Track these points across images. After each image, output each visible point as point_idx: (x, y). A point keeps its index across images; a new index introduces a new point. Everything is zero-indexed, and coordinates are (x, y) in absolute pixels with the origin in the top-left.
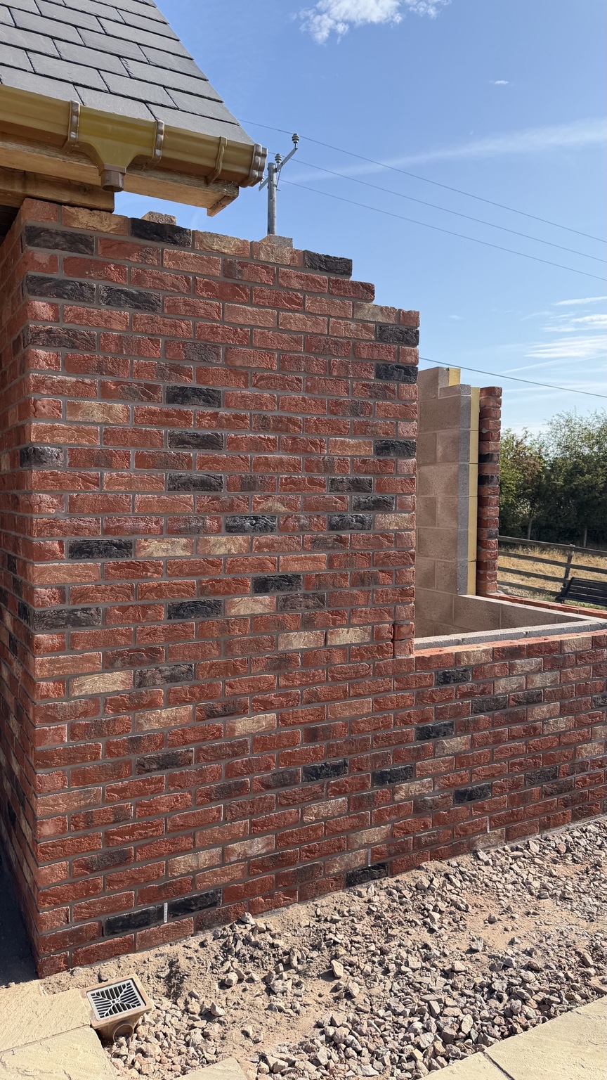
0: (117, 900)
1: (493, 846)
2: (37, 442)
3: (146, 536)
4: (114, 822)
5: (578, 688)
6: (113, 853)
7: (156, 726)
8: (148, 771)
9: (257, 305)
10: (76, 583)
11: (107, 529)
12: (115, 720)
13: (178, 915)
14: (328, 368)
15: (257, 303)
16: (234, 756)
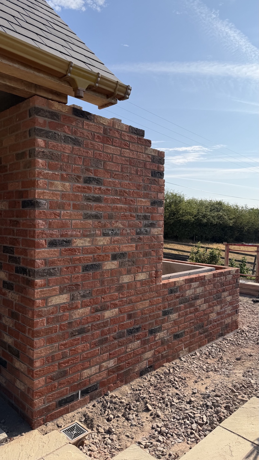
0: (63, 392)
1: (185, 355)
2: (38, 198)
3: (76, 238)
4: (62, 358)
5: (209, 293)
6: (61, 372)
7: (78, 317)
8: (74, 336)
9: (115, 146)
10: (50, 258)
11: (62, 235)
12: (63, 315)
13: (84, 395)
14: (137, 171)
15: (114, 145)
16: (104, 327)
